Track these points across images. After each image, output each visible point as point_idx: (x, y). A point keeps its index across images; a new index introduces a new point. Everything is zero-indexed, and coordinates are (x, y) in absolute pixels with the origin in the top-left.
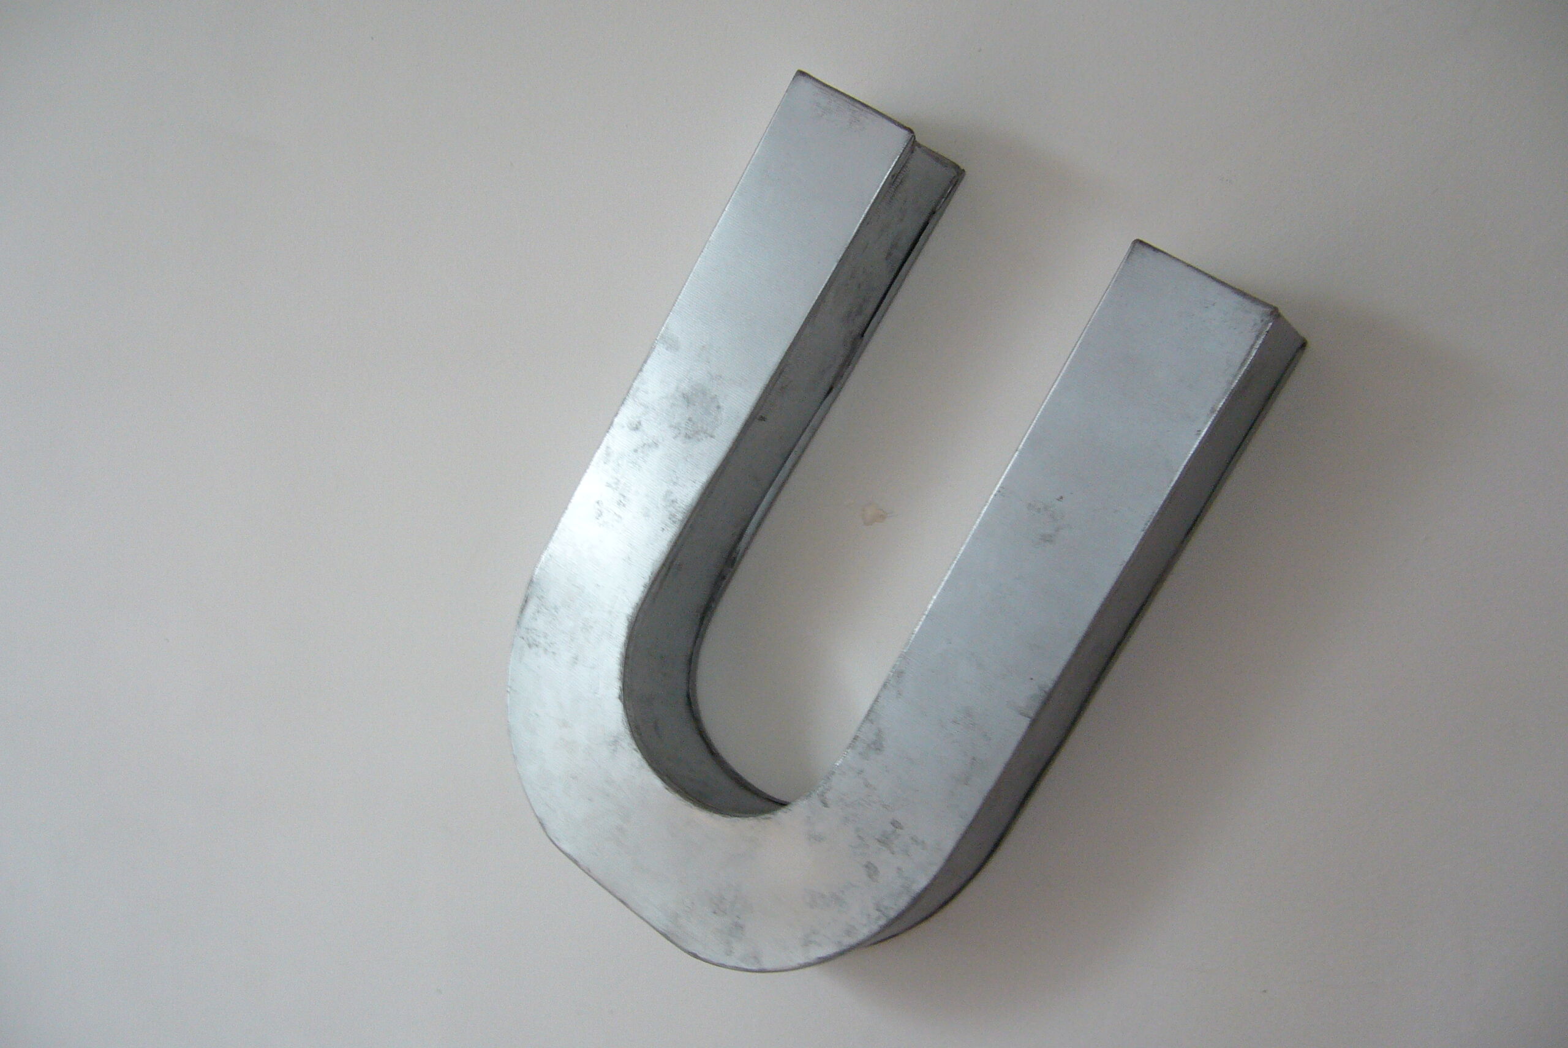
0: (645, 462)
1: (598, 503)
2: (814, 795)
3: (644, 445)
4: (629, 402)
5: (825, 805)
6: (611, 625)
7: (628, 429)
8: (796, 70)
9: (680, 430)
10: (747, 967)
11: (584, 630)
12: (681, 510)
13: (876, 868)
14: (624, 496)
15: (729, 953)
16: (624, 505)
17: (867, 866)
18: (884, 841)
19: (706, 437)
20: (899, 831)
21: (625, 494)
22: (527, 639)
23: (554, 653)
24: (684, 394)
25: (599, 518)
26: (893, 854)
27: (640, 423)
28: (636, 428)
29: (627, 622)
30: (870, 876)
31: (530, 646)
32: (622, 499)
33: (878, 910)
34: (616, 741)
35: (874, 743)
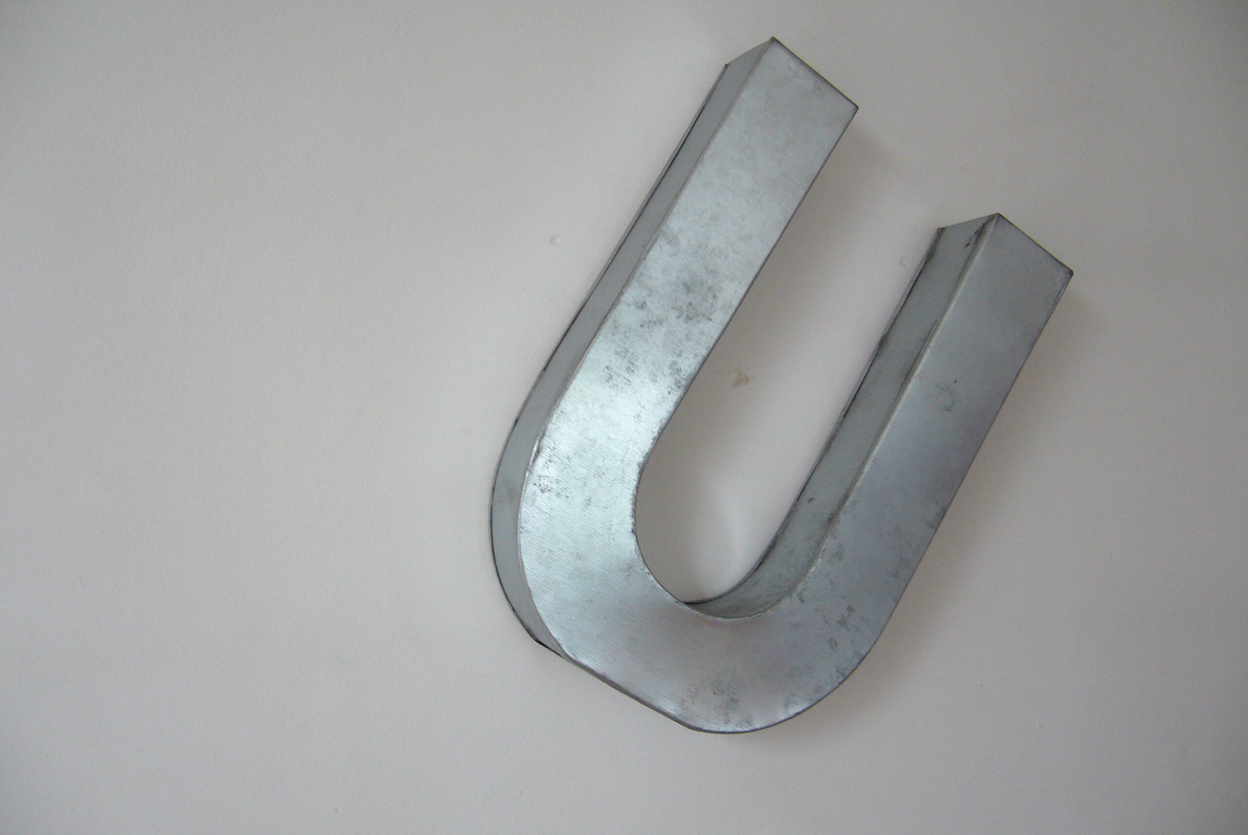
0: (651, 336)
1: (607, 367)
2: (795, 595)
3: (650, 321)
4: (634, 284)
5: (802, 601)
6: (623, 471)
7: (634, 307)
8: (771, 36)
9: (681, 312)
10: (742, 730)
11: (596, 476)
12: (684, 377)
13: (836, 642)
14: (633, 364)
15: (727, 722)
16: (633, 371)
17: (830, 642)
18: (843, 623)
19: (704, 320)
20: (852, 614)
21: (634, 362)
22: (540, 485)
23: (567, 497)
24: (684, 283)
25: (610, 381)
26: (848, 630)
27: (645, 303)
28: (642, 306)
29: (638, 468)
30: (832, 648)
31: (542, 491)
32: (631, 366)
33: (837, 671)
34: (630, 567)
35: (837, 553)
